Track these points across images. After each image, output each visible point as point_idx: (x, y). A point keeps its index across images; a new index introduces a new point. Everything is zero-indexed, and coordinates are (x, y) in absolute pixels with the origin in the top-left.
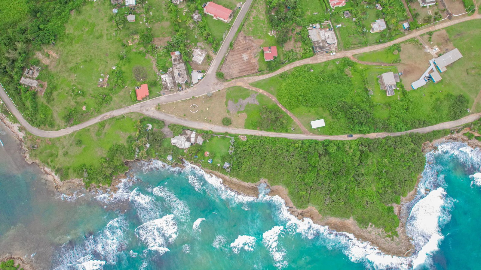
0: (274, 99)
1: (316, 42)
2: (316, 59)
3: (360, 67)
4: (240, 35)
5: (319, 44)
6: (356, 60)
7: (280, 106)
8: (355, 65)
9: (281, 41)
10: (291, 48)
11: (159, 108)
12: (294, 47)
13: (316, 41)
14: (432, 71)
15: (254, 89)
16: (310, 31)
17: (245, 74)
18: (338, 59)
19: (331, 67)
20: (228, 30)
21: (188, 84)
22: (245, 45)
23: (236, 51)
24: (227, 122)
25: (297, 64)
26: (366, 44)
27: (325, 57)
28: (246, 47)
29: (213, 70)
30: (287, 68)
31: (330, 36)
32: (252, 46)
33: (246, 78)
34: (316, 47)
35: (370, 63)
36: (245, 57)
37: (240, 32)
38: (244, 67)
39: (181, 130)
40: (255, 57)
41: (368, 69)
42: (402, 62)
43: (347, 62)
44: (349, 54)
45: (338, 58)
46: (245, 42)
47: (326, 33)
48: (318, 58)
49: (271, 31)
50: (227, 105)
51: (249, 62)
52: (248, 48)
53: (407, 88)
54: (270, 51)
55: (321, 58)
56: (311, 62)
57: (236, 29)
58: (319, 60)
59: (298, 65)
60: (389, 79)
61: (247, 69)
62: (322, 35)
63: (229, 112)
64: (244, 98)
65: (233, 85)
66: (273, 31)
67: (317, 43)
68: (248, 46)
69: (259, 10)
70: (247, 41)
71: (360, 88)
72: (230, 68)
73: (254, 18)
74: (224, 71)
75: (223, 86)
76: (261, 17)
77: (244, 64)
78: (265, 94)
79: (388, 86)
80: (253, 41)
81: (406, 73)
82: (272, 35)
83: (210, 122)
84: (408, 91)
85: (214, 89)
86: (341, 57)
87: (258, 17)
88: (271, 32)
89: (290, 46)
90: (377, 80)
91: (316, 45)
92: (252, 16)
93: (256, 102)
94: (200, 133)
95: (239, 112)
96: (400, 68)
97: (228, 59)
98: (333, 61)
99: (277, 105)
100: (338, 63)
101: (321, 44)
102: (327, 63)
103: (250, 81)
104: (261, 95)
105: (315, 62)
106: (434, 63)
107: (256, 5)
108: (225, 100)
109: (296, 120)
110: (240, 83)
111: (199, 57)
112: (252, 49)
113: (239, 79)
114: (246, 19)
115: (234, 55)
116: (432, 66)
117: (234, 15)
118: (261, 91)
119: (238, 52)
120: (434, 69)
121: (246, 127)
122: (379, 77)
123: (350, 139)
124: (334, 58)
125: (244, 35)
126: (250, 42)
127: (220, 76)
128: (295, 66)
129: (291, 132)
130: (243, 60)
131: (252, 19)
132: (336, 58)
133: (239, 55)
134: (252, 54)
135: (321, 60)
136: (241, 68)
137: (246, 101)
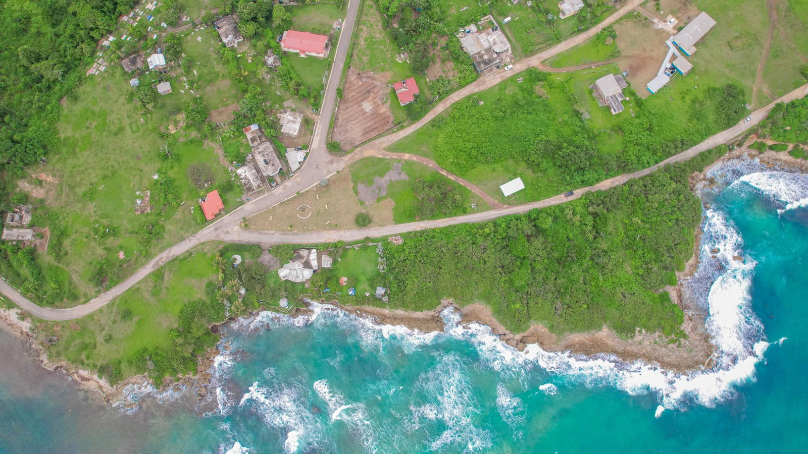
0: (432, 164)
2: (484, 82)
3: (559, 79)
4: (350, 73)
5: (481, 57)
6: (548, 68)
7: (444, 173)
8: (548, 77)
9: (419, 67)
10: (439, 75)
11: (246, 224)
12: (444, 72)
13: (477, 54)
14: (674, 57)
15: (395, 156)
16: (462, 40)
17: (373, 134)
18: (518, 74)
19: (510, 91)
20: (329, 69)
21: (285, 173)
22: (362, 88)
23: (350, 100)
24: (363, 221)
25: (456, 97)
26: (558, 39)
27: (497, 76)
28: (365, 91)
29: (320, 142)
30: (440, 108)
31: (497, 40)
32: (375, 87)
33: (377, 141)
34: (479, 63)
35: (572, 69)
36: (367, 106)
37: (349, 68)
38: (369, 124)
39: (292, 252)
40: (383, 103)
41: (571, 78)
42: (623, 53)
43: (534, 76)
44: (534, 62)
45: (519, 71)
46: (360, 83)
47: (489, 37)
48: (486, 80)
49: (399, 54)
50: (357, 193)
51: (375, 114)
52: (368, 92)
53: (642, 95)
54: (405, 88)
55: (491, 80)
56: (476, 90)
57: (342, 65)
58: (488, 83)
59: (457, 99)
60: (609, 86)
61: (375, 126)
62: (484, 41)
63: (362, 203)
64: (382, 175)
65: (358, 157)
66: (403, 54)
67: (478, 57)
68: (369, 88)
69: (372, 25)
70: (364, 80)
71: (566, 113)
72: (347, 131)
73: (366, 40)
74: (338, 138)
75: (342, 164)
76: (378, 35)
77: (368, 119)
78: (415, 159)
79: (610, 98)
80: (373, 79)
81: (634, 70)
82: (402, 60)
83: (336, 227)
84: (643, 98)
85: (330, 172)
86: (522, 69)
87: (372, 37)
88: (400, 56)
89: (436, 71)
90: (591, 92)
91: (478, 60)
92: (362, 37)
93: (404, 176)
94: (324, 249)
95: (379, 199)
96: (623, 65)
97: (339, 116)
98: (513, 79)
99: (439, 173)
100: (520, 80)
101: (486, 57)
102: (503, 85)
103: (385, 145)
104: (408, 163)
105: (482, 88)
106: (674, 43)
107: (364, 18)
108: (352, 185)
109: (475, 190)
110: (369, 152)
111: (291, 125)
112: (376, 91)
113: (365, 146)
114: (354, 45)
115: (348, 108)
116: (673, 50)
117: (332, 42)
118: (407, 156)
119: (354, 102)
120: (677, 53)
121: (398, 221)
122: (592, 88)
123: (570, 198)
124: (512, 74)
125: (358, 71)
126: (369, 81)
127: (334, 148)
128: (453, 102)
129: (473, 212)
130: (365, 113)
131: (363, 43)
132: (515, 72)
133: (357, 106)
134: (377, 100)
135: (492, 81)
136: (364, 127)
137: (386, 178)
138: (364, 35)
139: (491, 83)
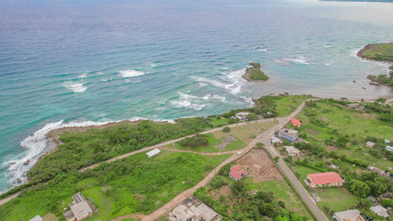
0: (203, 154)
1: (198, 203)
3: (127, 209)
4: (282, 177)
6: (134, 217)
7: (195, 152)
8: (134, 210)
10: (221, 191)
13: (198, 205)
15: (226, 153)
17: (244, 158)
19: (165, 194)
21: (276, 134)
22: (268, 173)
23: (270, 167)
28: (265, 172)
29: (270, 149)
30: (211, 175)
31: (185, 214)
32: (260, 174)
34: (194, 199)
36: (258, 167)
37: (285, 179)
38: (250, 161)
45: (159, 209)
47: (192, 214)
50: (235, 137)
51: (250, 164)
52: (262, 172)
54: (239, 173)
56: (190, 190)
57: (290, 179)
58: (183, 196)
59: (202, 182)
61: (246, 161)
62: (195, 210)
63: (231, 135)
64: (228, 145)
65: (246, 148)
67: (196, 203)
69: (293, 205)
70: (270, 176)
72: (260, 155)
73: (289, 196)
74: (262, 152)
75: (252, 145)
77: (252, 162)
78: (214, 154)
80: (265, 178)
82: (253, 191)
83: (237, 127)
84: (49, 214)
85: (255, 141)
86: (157, 211)
88: (256, 193)
89: (225, 192)
90: (97, 207)
91: (196, 201)
92: (292, 196)
93: (216, 147)
94: (238, 120)
97: (269, 160)
98: (164, 202)
99: (198, 152)
100: (158, 202)
101: (190, 204)
102: (171, 197)
103: (234, 155)
104: (217, 152)
105: (186, 192)
107: (303, 208)
108: (240, 139)
109: (175, 150)
111: (291, 150)
112: (258, 173)
113: (245, 153)
118: (219, 154)
124: (165, 206)
125: (278, 179)
127: (260, 147)
128: (204, 180)
130: (256, 164)
131: (289, 194)
132: (162, 208)
133: (264, 165)
134: (254, 169)
135: (180, 198)
136: (252, 159)
137: (225, 144)
138: (292, 198)
139: (181, 196)
